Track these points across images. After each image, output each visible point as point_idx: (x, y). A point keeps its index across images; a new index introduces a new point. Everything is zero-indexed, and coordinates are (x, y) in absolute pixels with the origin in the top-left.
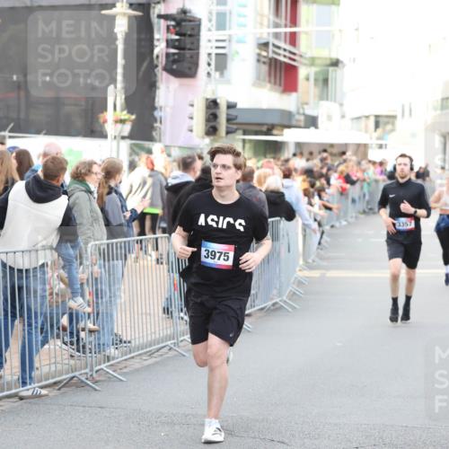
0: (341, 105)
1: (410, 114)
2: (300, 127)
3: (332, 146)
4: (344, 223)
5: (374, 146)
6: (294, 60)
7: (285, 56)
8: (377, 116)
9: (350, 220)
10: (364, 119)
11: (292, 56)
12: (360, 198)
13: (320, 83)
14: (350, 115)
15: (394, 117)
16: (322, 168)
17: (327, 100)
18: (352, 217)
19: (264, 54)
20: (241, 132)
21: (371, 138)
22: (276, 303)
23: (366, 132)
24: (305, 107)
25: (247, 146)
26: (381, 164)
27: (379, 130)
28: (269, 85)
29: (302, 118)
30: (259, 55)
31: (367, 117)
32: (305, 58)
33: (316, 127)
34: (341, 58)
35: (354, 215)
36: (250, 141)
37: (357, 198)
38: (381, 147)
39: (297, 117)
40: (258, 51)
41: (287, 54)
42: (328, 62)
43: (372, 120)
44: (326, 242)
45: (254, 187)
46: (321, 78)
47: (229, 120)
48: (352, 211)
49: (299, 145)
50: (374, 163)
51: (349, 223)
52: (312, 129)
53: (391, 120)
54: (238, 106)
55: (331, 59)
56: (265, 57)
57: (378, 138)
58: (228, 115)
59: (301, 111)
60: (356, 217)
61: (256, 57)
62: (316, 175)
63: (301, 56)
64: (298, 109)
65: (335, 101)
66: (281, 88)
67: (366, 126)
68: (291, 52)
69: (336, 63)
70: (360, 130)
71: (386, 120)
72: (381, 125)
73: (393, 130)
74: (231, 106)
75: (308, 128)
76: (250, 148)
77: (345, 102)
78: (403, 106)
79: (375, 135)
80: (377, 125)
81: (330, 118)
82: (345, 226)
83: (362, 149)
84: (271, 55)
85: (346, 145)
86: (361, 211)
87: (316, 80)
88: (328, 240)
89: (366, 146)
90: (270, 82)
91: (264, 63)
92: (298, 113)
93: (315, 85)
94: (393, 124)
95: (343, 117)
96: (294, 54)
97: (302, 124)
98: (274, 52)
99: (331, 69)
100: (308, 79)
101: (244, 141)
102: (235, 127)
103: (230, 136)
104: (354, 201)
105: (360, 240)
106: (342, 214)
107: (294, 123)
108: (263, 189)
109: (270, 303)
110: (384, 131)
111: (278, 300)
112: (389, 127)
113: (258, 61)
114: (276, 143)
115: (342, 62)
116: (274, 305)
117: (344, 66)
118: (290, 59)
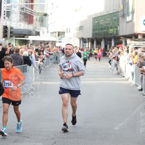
0: (47, 28)
1: (69, 32)
2: (34, 35)
3: (44, 41)
4: (48, 66)
5: (58, 42)
6: (32, 14)
7: (29, 12)
8: (59, 32)
9: (50, 65)
10: (54, 33)
11: (31, 12)
12: (53, 58)
13: (41, 21)
14: (50, 31)
15: (64, 32)
16: (41, 49)
17: (43, 26)
18: (50, 64)
19: (22, 11)
20: (15, 37)
21: (57, 39)
22: (26, 92)
23: (55, 37)
24: (36, 29)
25: (17, 41)
26: (60, 47)
27: (59, 37)
28: (24, 22)
29: (35, 32)
30: (21, 12)
31: (56, 32)
32: (36, 13)
33: (39, 35)
34: (47, 13)
35: (51, 64)
36: (18, 39)
37: (52, 58)
38: (60, 42)
39: (33, 32)
40: (20, 10)
41: (30, 12)
42: (43, 14)
43: (57, 33)
44: (42, 72)
45: (19, 55)
46: (41, 19)
47: (11, 33)
48: (51, 63)
49: (34, 41)
50: (58, 47)
51: (50, 66)
52: (38, 36)
53: (63, 33)
54: (14, 28)
55: (44, 13)
56: (23, 12)
57: (59, 39)
58: (10, 31)
59: (34, 30)
60: (52, 65)
61: (20, 12)
62: (39, 51)
63: (34, 12)
64: (33, 29)
65: (45, 27)
66: (28, 23)
67: (55, 35)
68: (31, 11)
69: (46, 15)
70: (53, 36)
71: (62, 33)
72: (60, 35)
73: (64, 37)
74: (11, 28)
75: (37, 35)
76: (18, 42)
77: (48, 27)
78: (67, 29)
79: (58, 38)
80: (59, 35)
81: (43, 32)
82: (48, 67)
83: (54, 43)
84: (25, 12)
85: (49, 41)
86: (54, 63)
87: (39, 20)
88: (43, 72)
89: (55, 42)
90: (24, 20)
91: (22, 14)
92: (33, 31)
93: (39, 22)
94: (64, 35)
95: (48, 32)
96: (32, 12)
97: (35, 34)
98: (26, 11)
99: (44, 17)
100: (36, 20)
101: (16, 39)
102: (13, 35)
103: (11, 38)
104: (51, 59)
105: (53, 72)
106: (47, 64)
107: (32, 34)
108: (22, 56)
109: (24, 92)
110: (61, 37)
111: (27, 91)
112: (63, 36)
113: (21, 14)
114: (26, 40)
115: (48, 14)
116: (25, 93)
117: (48, 16)
118: (31, 13)
